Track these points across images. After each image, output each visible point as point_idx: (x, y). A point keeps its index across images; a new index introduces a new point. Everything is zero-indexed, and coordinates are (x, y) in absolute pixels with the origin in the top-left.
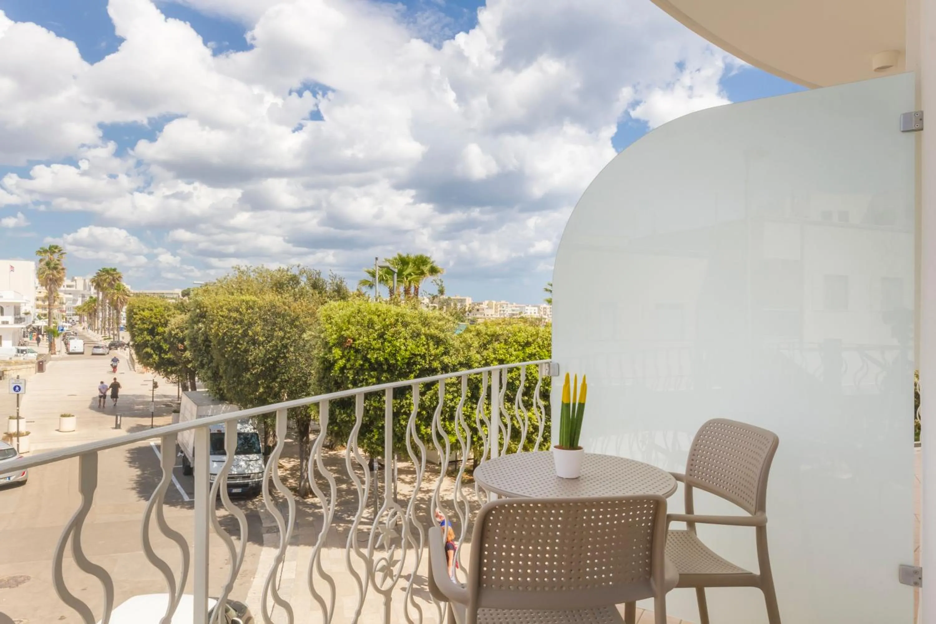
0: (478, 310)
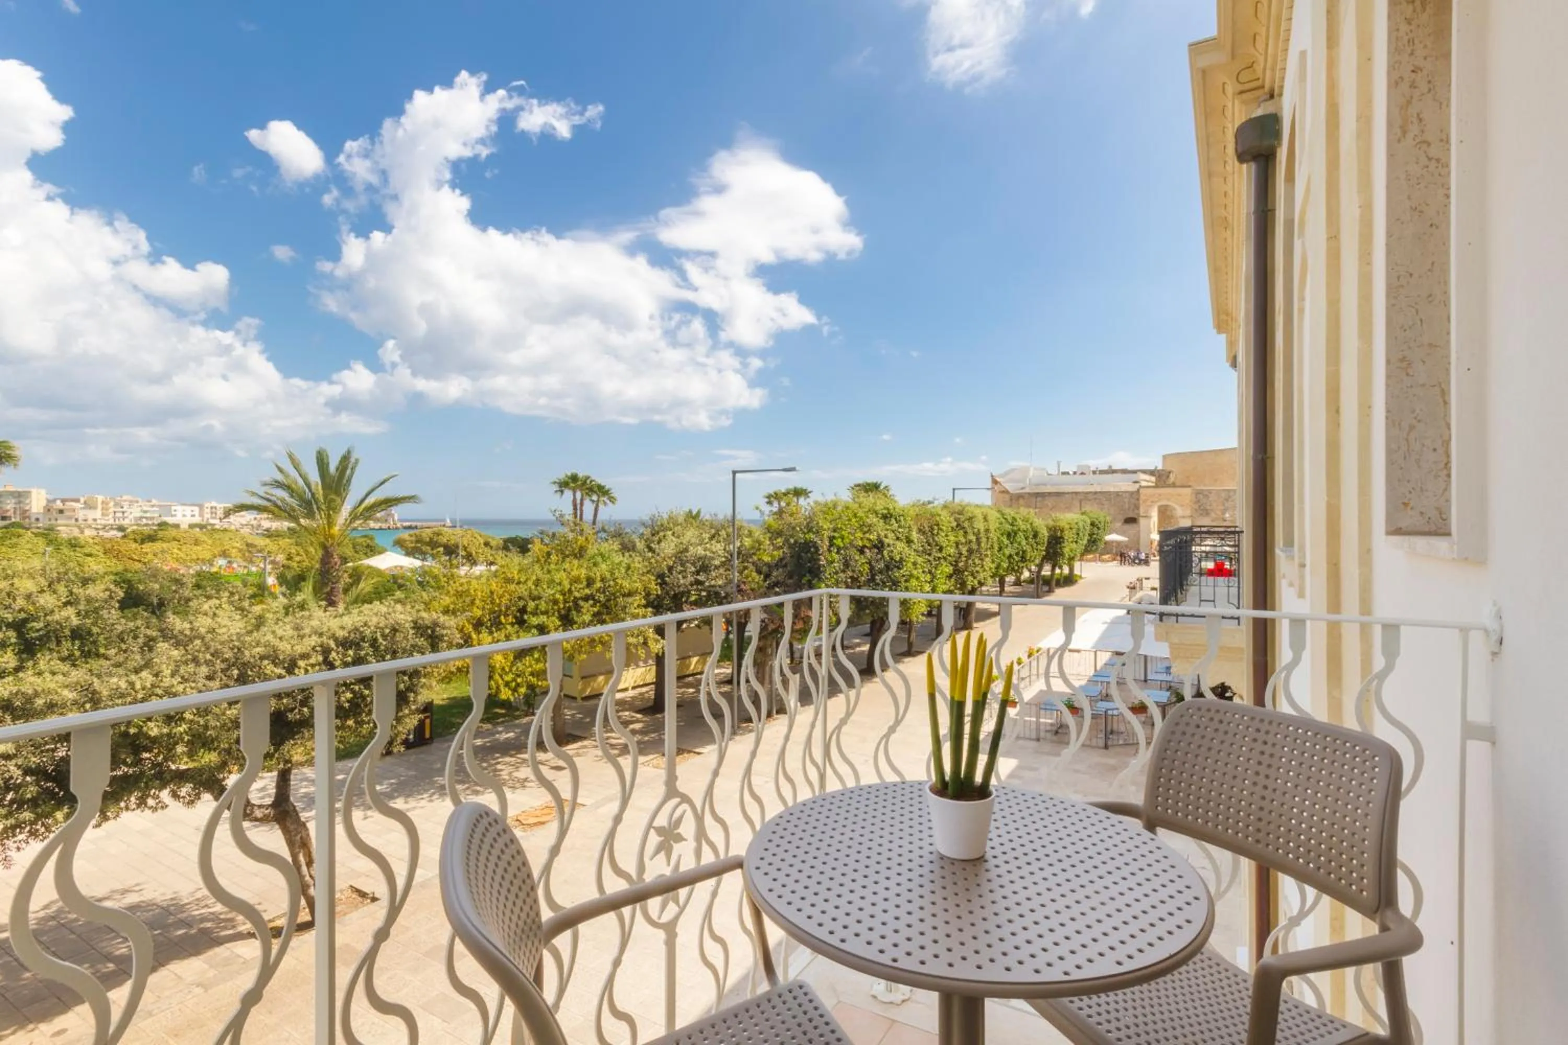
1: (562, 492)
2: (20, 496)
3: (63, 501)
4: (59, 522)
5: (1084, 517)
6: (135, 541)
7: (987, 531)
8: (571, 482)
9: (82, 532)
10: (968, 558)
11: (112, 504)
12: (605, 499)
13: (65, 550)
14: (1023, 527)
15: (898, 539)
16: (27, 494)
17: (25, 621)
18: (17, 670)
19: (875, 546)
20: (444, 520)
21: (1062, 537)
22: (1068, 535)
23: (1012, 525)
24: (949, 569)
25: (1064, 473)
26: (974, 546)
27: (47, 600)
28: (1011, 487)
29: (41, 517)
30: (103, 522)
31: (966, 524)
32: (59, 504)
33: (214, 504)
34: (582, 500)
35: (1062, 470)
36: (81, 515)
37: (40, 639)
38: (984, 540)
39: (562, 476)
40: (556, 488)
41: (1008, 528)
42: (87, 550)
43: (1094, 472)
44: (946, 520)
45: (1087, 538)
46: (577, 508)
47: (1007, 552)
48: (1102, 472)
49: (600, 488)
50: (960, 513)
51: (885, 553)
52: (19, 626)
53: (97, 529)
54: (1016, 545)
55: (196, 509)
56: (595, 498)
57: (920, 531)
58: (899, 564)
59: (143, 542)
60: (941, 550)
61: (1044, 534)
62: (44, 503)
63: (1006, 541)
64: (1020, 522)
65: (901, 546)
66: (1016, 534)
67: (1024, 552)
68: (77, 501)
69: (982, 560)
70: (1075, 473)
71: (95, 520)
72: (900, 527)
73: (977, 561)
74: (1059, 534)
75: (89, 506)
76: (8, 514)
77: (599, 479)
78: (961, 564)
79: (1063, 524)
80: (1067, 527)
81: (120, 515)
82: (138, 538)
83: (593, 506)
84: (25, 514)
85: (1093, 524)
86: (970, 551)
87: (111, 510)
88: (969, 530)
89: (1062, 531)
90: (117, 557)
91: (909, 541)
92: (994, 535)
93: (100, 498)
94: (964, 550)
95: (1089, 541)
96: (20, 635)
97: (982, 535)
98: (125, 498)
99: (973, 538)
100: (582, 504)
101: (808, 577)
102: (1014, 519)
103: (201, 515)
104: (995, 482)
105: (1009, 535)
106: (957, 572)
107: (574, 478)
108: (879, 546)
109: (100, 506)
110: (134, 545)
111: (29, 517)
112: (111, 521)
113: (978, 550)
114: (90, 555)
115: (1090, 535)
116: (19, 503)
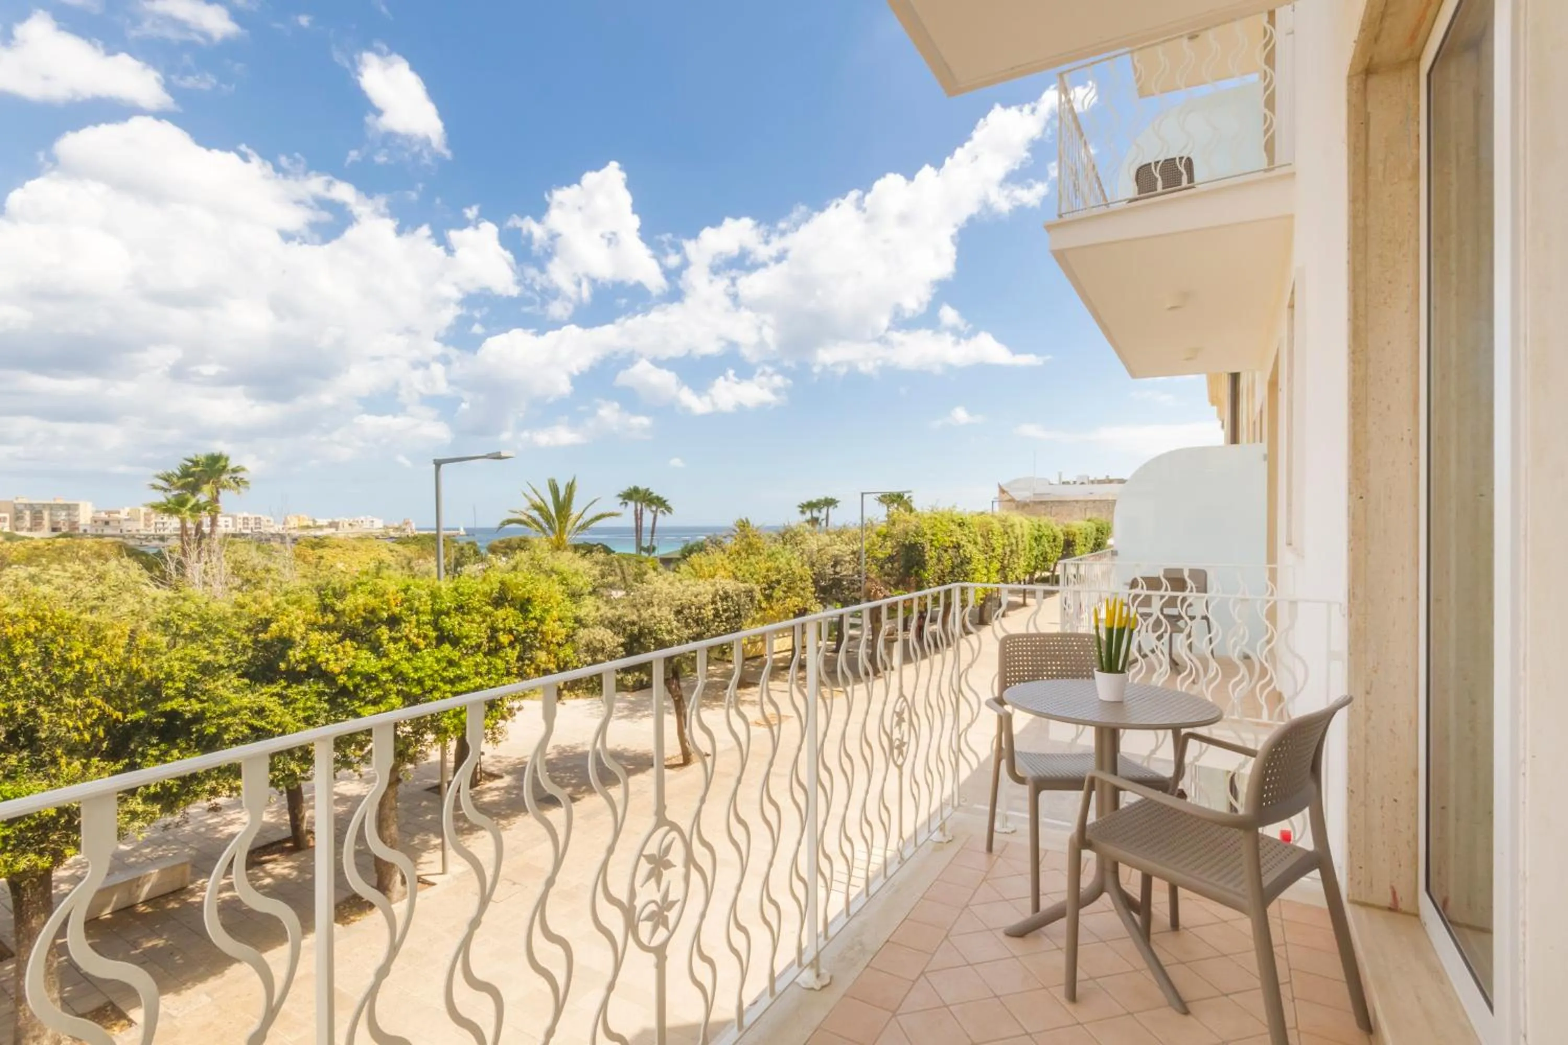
1: (626, 503)
2: (70, 508)
4: (104, 530)
5: (1090, 523)
7: (1023, 535)
8: (632, 495)
10: (1010, 556)
12: (663, 509)
14: (1046, 533)
15: (969, 542)
16: (75, 507)
19: (954, 547)
20: (458, 529)
21: (1074, 541)
22: (1079, 540)
23: (1039, 531)
24: (998, 566)
25: (1064, 483)
26: (1014, 548)
28: (1020, 496)
29: (88, 528)
30: (146, 533)
31: (1009, 530)
32: (103, 516)
33: (246, 515)
34: (641, 510)
35: (1064, 479)
36: (124, 525)
38: (1020, 543)
39: (625, 487)
40: (620, 500)
41: (1036, 533)
43: (1093, 482)
44: (997, 526)
45: (1093, 541)
46: (639, 517)
47: (1035, 553)
48: (1100, 482)
49: (658, 498)
50: (1005, 521)
51: (961, 551)
54: (1041, 547)
55: (230, 519)
56: (654, 508)
57: (981, 535)
58: (969, 561)
60: (993, 550)
61: (1061, 538)
62: (91, 515)
63: (1034, 545)
64: (1043, 529)
65: (970, 547)
66: (1041, 537)
67: (1046, 553)
68: (121, 513)
69: (1018, 559)
70: (1075, 483)
71: (138, 530)
72: (970, 532)
73: (1016, 560)
74: (1071, 539)
75: (132, 517)
76: (59, 526)
77: (656, 492)
78: (1006, 562)
79: (1075, 530)
80: (1078, 532)
83: (652, 516)
84: (74, 525)
85: (1098, 530)
86: (1012, 551)
87: (153, 522)
88: (1011, 534)
89: (1075, 535)
91: (976, 543)
92: (1027, 538)
94: (1008, 550)
95: (1094, 545)
97: (1019, 539)
99: (1014, 541)
100: (641, 513)
101: (916, 568)
102: (1040, 526)
103: (234, 525)
104: (1002, 491)
105: (1036, 539)
106: (1003, 568)
107: (636, 490)
108: (958, 547)
109: (142, 518)
111: (78, 528)
112: (153, 532)
113: (1017, 551)
115: (1096, 539)
116: (69, 515)
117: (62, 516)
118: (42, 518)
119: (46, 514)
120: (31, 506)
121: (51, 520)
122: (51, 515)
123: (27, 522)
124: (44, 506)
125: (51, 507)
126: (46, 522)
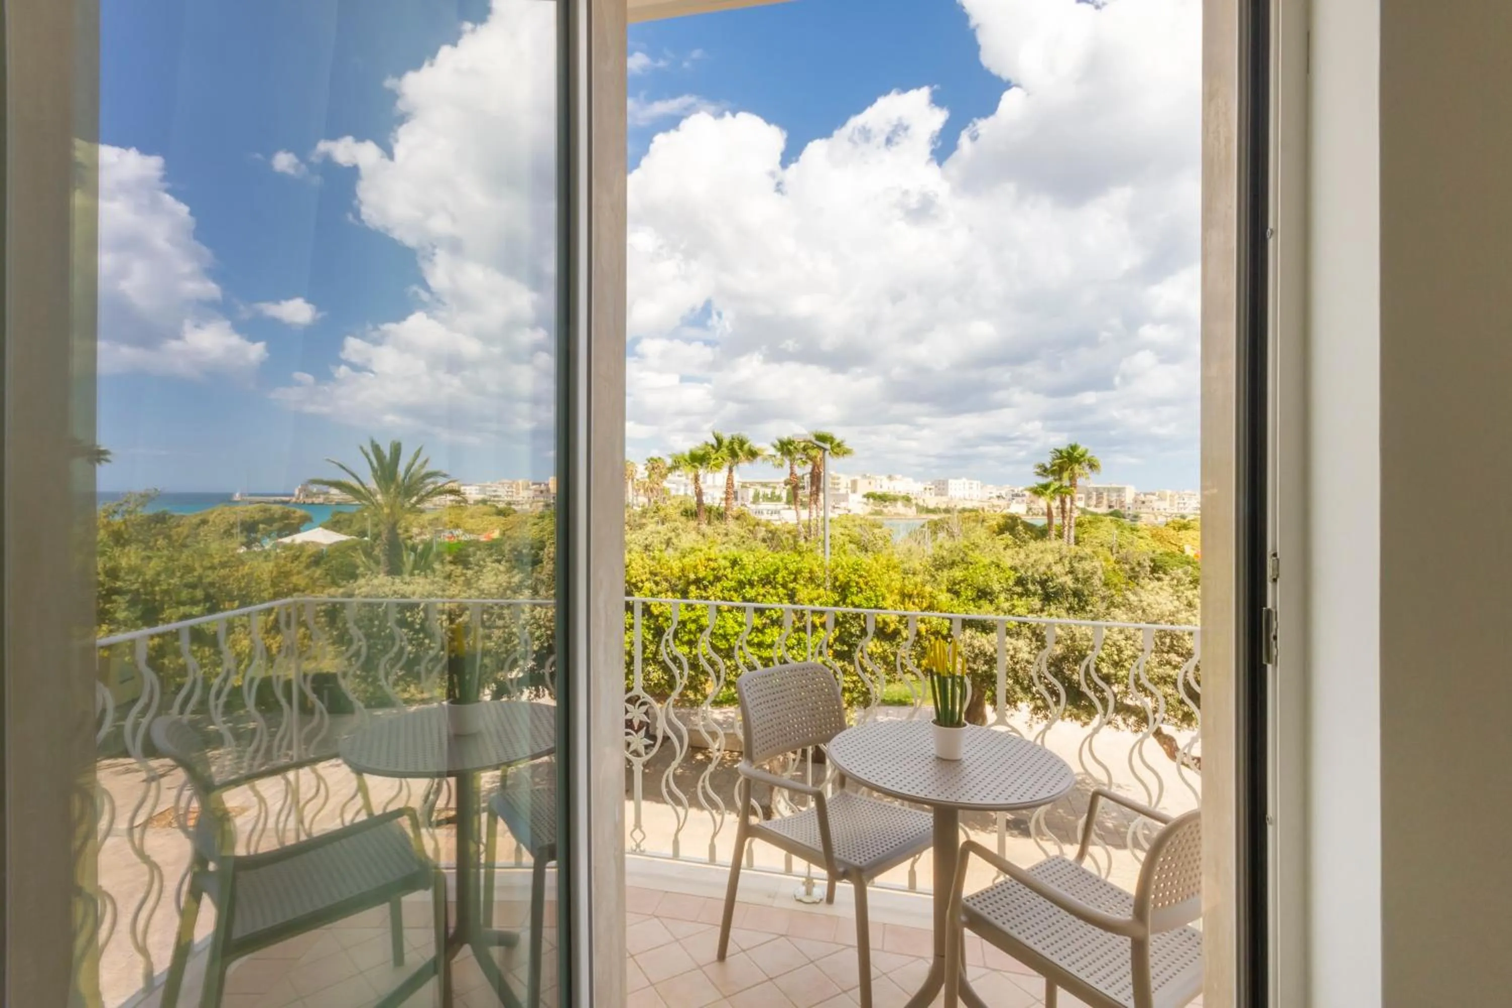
0: (1143, 502)
2: (1120, 491)
3: (1145, 494)
4: (1142, 510)
6: (1174, 529)
9: (1156, 519)
11: (1176, 497)
13: (1126, 533)
16: (1124, 489)
17: (1046, 581)
18: (1042, 610)
27: (1057, 569)
29: (1131, 507)
32: (1142, 498)
36: (1156, 505)
37: (1054, 593)
42: (1140, 534)
52: (1043, 583)
53: (1167, 517)
59: (1179, 529)
62: (1133, 496)
68: (1154, 494)
75: (1161, 498)
81: (1181, 505)
82: (1176, 526)
84: (1122, 504)
87: (1176, 502)
90: (1159, 540)
93: (1169, 492)
96: (1043, 588)
98: (1186, 492)
109: (1168, 498)
110: (1172, 532)
111: (1123, 506)
112: (1176, 511)
114: (1141, 538)
116: (1119, 496)
117: (1114, 497)
118: (1102, 498)
119: (1105, 494)
120: (1097, 489)
121: (1108, 500)
122: (1108, 495)
123: (1093, 502)
124: (1104, 489)
125: (1109, 490)
126: (1105, 502)
